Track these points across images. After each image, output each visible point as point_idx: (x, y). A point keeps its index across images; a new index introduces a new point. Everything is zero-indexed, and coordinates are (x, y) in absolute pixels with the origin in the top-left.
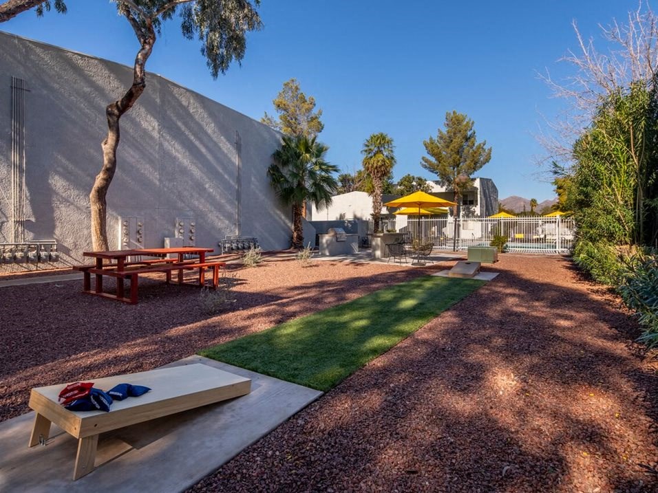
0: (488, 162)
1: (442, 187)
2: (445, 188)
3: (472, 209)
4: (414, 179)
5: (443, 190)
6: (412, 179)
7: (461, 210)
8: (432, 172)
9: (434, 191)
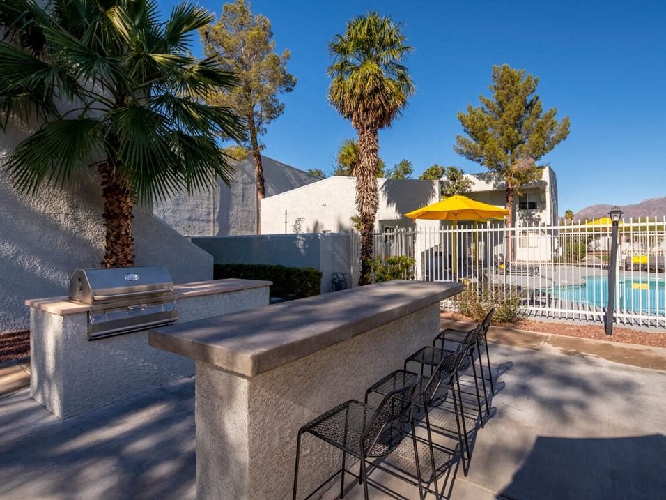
0: (564, 139)
1: (487, 183)
2: (492, 183)
3: (536, 216)
4: (443, 170)
5: (489, 187)
6: (441, 171)
7: (517, 218)
8: (473, 159)
9: (474, 189)
